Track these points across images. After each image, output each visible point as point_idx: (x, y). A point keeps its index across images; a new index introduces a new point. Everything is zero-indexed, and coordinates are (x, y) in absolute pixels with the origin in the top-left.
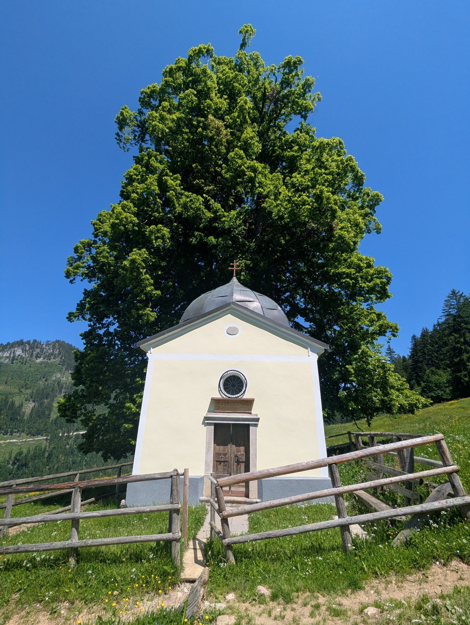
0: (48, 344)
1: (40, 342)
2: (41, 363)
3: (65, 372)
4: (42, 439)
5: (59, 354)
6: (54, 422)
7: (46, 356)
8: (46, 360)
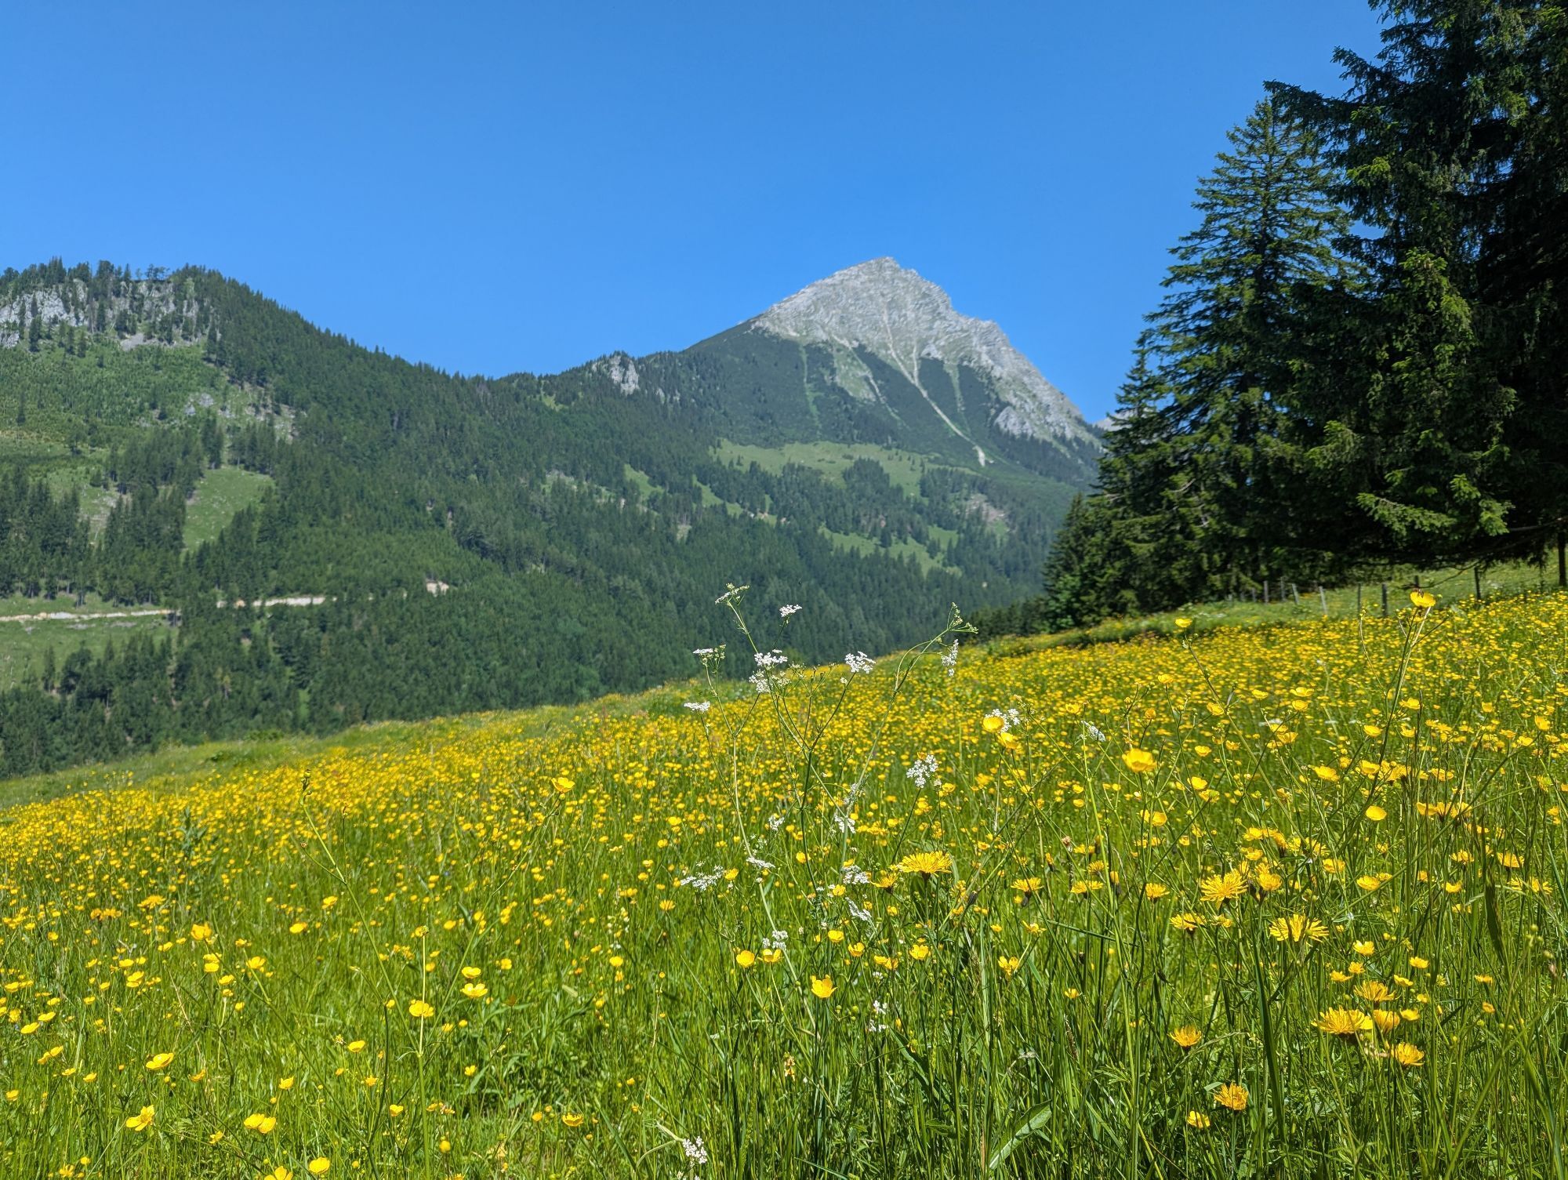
0: (155, 282)
1: (127, 274)
2: (140, 353)
3: (227, 388)
4: (157, 616)
5: (203, 320)
6: (193, 562)
7: (153, 326)
8: (155, 342)
